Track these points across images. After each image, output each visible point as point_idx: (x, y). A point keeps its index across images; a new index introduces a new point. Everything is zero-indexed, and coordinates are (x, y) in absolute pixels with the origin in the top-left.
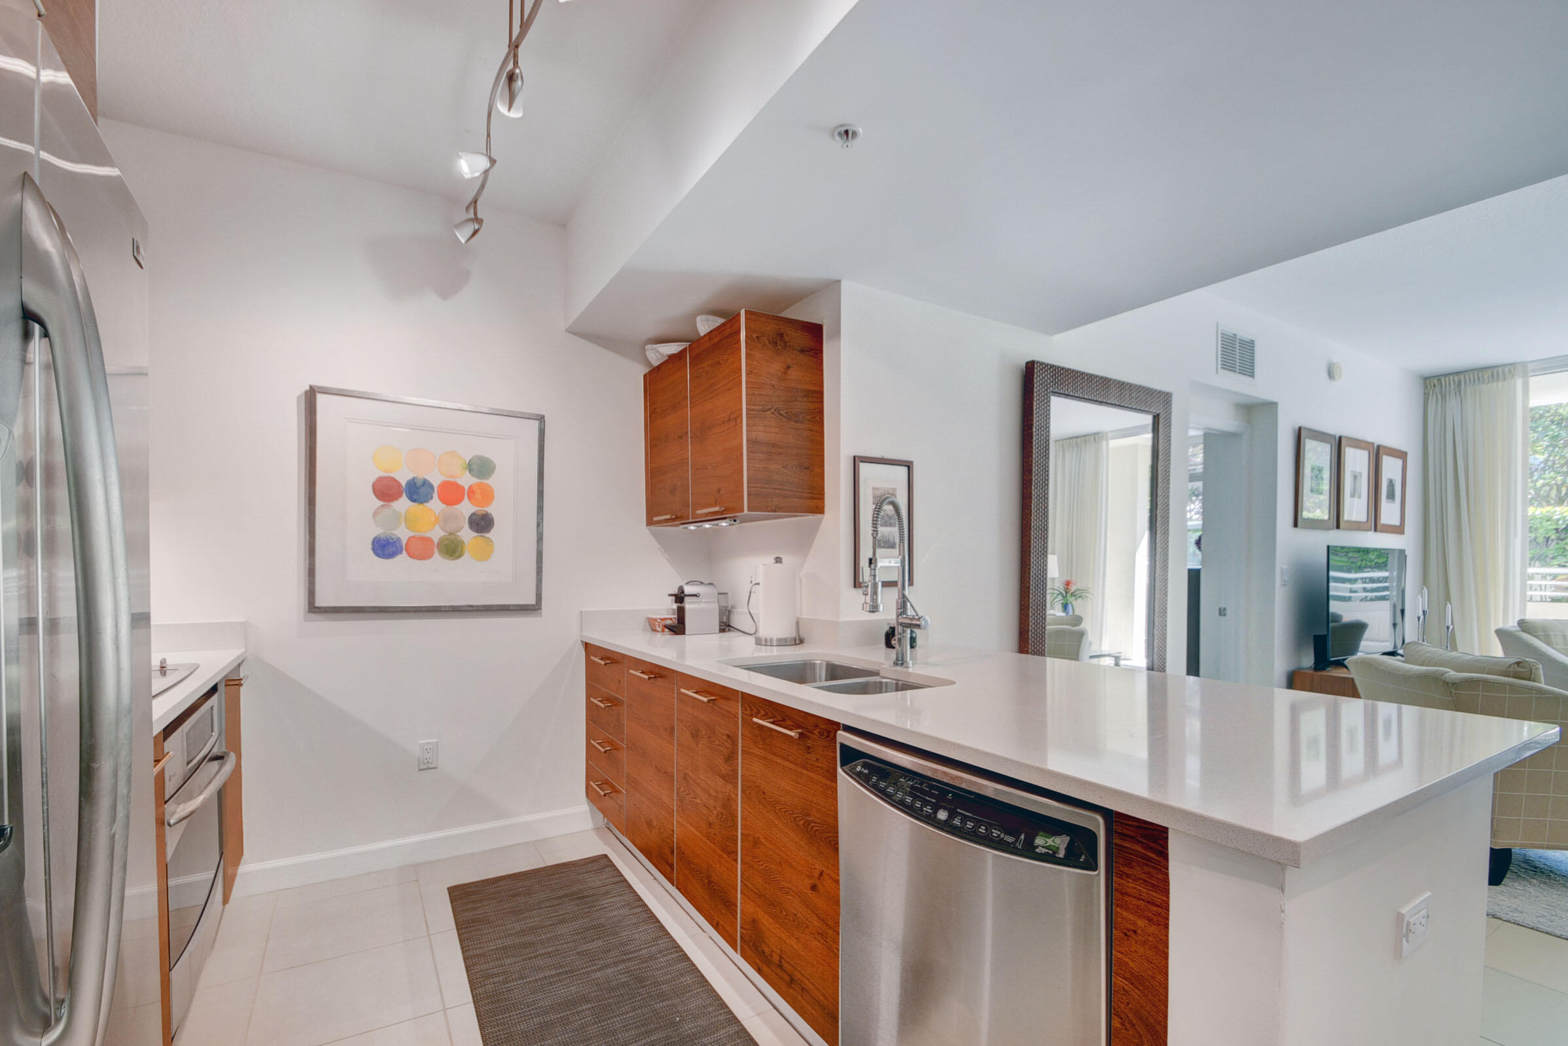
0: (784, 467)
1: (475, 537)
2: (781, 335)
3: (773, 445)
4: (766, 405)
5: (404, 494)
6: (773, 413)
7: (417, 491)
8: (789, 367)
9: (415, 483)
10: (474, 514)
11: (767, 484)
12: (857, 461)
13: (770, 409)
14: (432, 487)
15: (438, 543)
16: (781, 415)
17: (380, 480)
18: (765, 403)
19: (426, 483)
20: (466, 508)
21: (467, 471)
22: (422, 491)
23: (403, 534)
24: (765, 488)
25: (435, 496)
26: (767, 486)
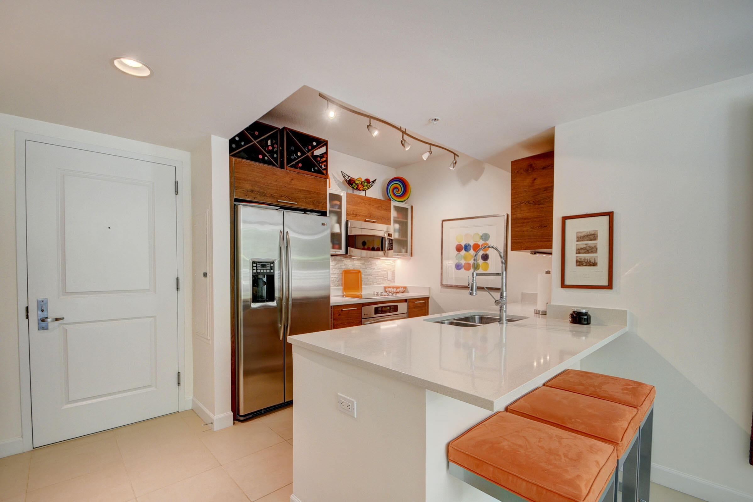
0: (531, 228)
1: (483, 262)
2: (531, 166)
3: (525, 219)
4: (522, 201)
5: (463, 249)
6: (525, 204)
7: (467, 248)
8: (535, 179)
9: (466, 245)
10: (483, 254)
11: (521, 237)
12: (565, 219)
13: (524, 202)
14: (471, 246)
15: (472, 265)
16: (530, 203)
17: (457, 245)
18: (521, 200)
19: (469, 245)
20: (481, 253)
21: (481, 239)
22: (468, 247)
23: (463, 262)
24: (520, 239)
25: (472, 249)
26: (521, 238)
